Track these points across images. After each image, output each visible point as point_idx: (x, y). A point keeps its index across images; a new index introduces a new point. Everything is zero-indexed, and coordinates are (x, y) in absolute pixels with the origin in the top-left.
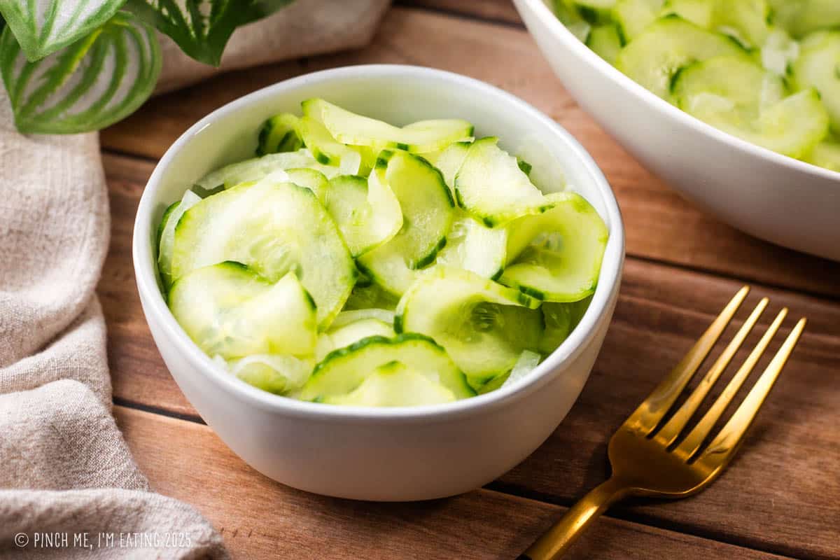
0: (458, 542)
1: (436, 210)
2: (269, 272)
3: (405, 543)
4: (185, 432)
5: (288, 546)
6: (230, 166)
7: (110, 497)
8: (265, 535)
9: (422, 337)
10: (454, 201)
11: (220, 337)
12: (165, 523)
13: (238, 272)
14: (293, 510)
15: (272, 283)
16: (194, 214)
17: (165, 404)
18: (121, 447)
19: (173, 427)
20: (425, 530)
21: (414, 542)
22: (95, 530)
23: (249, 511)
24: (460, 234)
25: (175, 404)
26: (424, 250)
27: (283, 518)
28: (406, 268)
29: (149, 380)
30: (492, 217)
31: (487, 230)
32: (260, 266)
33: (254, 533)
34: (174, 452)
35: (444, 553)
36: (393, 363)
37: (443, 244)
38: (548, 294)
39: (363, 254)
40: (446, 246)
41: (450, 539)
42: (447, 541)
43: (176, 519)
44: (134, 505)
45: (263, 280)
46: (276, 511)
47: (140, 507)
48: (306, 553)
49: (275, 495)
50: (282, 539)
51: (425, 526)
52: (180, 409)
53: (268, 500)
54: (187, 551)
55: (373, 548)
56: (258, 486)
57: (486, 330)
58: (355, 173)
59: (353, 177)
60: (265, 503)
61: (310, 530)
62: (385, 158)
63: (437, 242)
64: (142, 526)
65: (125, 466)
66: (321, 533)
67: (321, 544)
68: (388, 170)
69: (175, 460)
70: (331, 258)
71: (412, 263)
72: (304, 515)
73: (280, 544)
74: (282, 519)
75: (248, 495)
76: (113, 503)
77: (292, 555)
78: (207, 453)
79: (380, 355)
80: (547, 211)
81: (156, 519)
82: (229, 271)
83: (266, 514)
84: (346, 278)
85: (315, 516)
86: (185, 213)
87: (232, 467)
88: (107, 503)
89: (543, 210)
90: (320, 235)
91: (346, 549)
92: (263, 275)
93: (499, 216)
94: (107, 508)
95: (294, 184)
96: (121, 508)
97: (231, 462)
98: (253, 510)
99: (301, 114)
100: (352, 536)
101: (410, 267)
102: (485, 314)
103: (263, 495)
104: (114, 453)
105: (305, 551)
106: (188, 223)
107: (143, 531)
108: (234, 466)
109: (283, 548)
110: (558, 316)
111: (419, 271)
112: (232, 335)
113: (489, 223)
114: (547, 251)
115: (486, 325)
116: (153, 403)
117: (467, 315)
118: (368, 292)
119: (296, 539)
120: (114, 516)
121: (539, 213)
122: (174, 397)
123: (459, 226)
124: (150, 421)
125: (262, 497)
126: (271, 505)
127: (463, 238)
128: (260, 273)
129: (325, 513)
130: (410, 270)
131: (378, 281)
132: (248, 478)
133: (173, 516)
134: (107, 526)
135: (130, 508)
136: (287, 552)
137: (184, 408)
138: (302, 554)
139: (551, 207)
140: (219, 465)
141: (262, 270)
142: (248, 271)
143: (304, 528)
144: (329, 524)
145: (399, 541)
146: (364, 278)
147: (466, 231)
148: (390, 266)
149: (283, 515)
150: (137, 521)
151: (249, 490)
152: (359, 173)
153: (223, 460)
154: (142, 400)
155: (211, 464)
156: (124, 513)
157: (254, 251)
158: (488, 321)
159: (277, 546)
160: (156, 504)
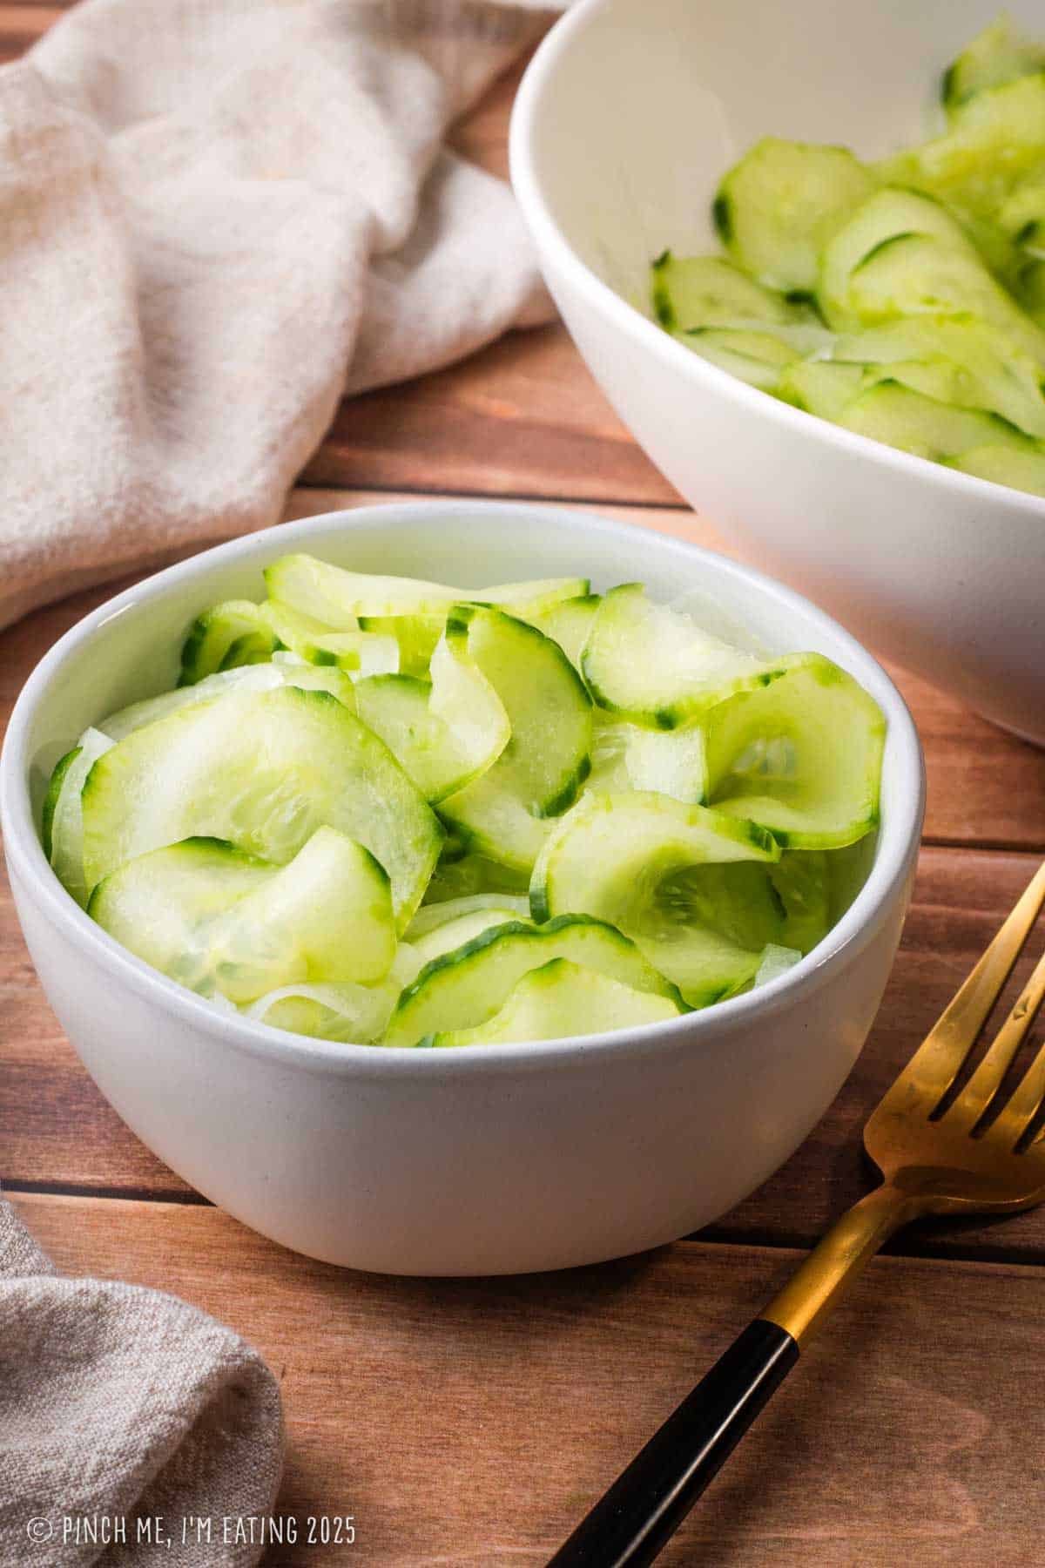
0: (681, 1336)
1: (562, 713)
2: (272, 848)
3: (583, 1350)
4: (113, 1218)
5: (361, 1384)
6: (138, 705)
7: (39, 1290)
8: (312, 1371)
9: (593, 922)
10: (589, 695)
11: (209, 964)
12: (151, 1330)
13: (216, 855)
14: (355, 1323)
15: (281, 865)
16: (111, 765)
17: (63, 1176)
18: (17, 1229)
19: (88, 1213)
20: (614, 1324)
21: (599, 1348)
22: (17, 1357)
23: (271, 1334)
24: (612, 752)
25: (83, 1172)
26: (554, 783)
27: (339, 1338)
28: (530, 818)
29: (22, 1140)
30: (673, 707)
31: (664, 736)
32: (255, 840)
33: (290, 1370)
34: (100, 1253)
35: (660, 1358)
36: (555, 962)
37: (585, 770)
38: (797, 834)
39: (444, 798)
40: (591, 776)
41: (665, 1333)
42: (660, 1337)
43: (169, 1321)
44: (87, 1302)
45: (262, 863)
46: (323, 1328)
47: (98, 1305)
48: (399, 1391)
49: (316, 1301)
50: (349, 1373)
51: (614, 1317)
52: (93, 1181)
53: (301, 1311)
54: (204, 1371)
55: (523, 1367)
56: (277, 1290)
57: (689, 921)
58: (396, 671)
59: (392, 677)
60: (298, 1317)
61: (396, 1351)
62: (460, 618)
63: (573, 766)
64: (108, 1340)
65: (33, 1262)
66: (418, 1354)
67: (422, 1372)
68: (469, 637)
69: (107, 1266)
70: (390, 807)
71: (536, 806)
72: (378, 1327)
73: (344, 1381)
74: (339, 1340)
75: (262, 1307)
76: (47, 1300)
77: (373, 1398)
78: (164, 1247)
79: (523, 955)
80: (774, 682)
81: (133, 1324)
82: (199, 854)
83: (306, 1335)
84: (423, 840)
85: (398, 1328)
86: (95, 764)
87: (220, 1266)
88: (36, 1301)
89: (766, 680)
90: (361, 772)
91: (474, 1376)
92: (264, 856)
93: (685, 703)
94: (37, 1309)
95: (296, 688)
96: (65, 1309)
97: (215, 1257)
98: (280, 1332)
99: (261, 597)
100: (479, 1351)
101: (535, 814)
102: (676, 895)
103: (291, 1304)
104: (9, 1240)
105: (397, 1388)
106: (102, 781)
107: (111, 1350)
108: (222, 1262)
109: (354, 1387)
110: (804, 895)
111: (552, 820)
112: (230, 958)
113: (666, 721)
114: (765, 777)
115: (683, 915)
116: (39, 1176)
117: (648, 898)
118: (463, 870)
119: (374, 1369)
120: (52, 1324)
121: (760, 688)
122: (76, 1161)
123: (605, 739)
124: (42, 1206)
125: (290, 1308)
126: (310, 1319)
127: (619, 759)
128: (256, 853)
129: (417, 1320)
130: (538, 821)
131: (483, 844)
132: (254, 1280)
133: (162, 1316)
134: (38, 1348)
135: (80, 1308)
136: (363, 1394)
137: (101, 1178)
138: (391, 1394)
139: (780, 674)
140: (193, 1263)
141: (261, 849)
142: (233, 851)
143: (384, 1349)
144: (431, 1336)
145: (571, 1349)
146: (455, 843)
147: (624, 745)
148: (500, 815)
149: (339, 1333)
150: (96, 1332)
151: (262, 1298)
152: (400, 670)
153: (198, 1255)
154: (18, 1174)
155: (176, 1264)
156: (70, 1318)
157: (239, 816)
158: (685, 908)
159: (340, 1386)
160: (126, 1297)
